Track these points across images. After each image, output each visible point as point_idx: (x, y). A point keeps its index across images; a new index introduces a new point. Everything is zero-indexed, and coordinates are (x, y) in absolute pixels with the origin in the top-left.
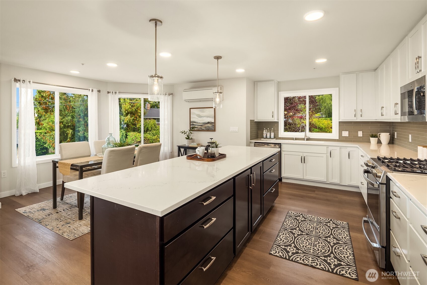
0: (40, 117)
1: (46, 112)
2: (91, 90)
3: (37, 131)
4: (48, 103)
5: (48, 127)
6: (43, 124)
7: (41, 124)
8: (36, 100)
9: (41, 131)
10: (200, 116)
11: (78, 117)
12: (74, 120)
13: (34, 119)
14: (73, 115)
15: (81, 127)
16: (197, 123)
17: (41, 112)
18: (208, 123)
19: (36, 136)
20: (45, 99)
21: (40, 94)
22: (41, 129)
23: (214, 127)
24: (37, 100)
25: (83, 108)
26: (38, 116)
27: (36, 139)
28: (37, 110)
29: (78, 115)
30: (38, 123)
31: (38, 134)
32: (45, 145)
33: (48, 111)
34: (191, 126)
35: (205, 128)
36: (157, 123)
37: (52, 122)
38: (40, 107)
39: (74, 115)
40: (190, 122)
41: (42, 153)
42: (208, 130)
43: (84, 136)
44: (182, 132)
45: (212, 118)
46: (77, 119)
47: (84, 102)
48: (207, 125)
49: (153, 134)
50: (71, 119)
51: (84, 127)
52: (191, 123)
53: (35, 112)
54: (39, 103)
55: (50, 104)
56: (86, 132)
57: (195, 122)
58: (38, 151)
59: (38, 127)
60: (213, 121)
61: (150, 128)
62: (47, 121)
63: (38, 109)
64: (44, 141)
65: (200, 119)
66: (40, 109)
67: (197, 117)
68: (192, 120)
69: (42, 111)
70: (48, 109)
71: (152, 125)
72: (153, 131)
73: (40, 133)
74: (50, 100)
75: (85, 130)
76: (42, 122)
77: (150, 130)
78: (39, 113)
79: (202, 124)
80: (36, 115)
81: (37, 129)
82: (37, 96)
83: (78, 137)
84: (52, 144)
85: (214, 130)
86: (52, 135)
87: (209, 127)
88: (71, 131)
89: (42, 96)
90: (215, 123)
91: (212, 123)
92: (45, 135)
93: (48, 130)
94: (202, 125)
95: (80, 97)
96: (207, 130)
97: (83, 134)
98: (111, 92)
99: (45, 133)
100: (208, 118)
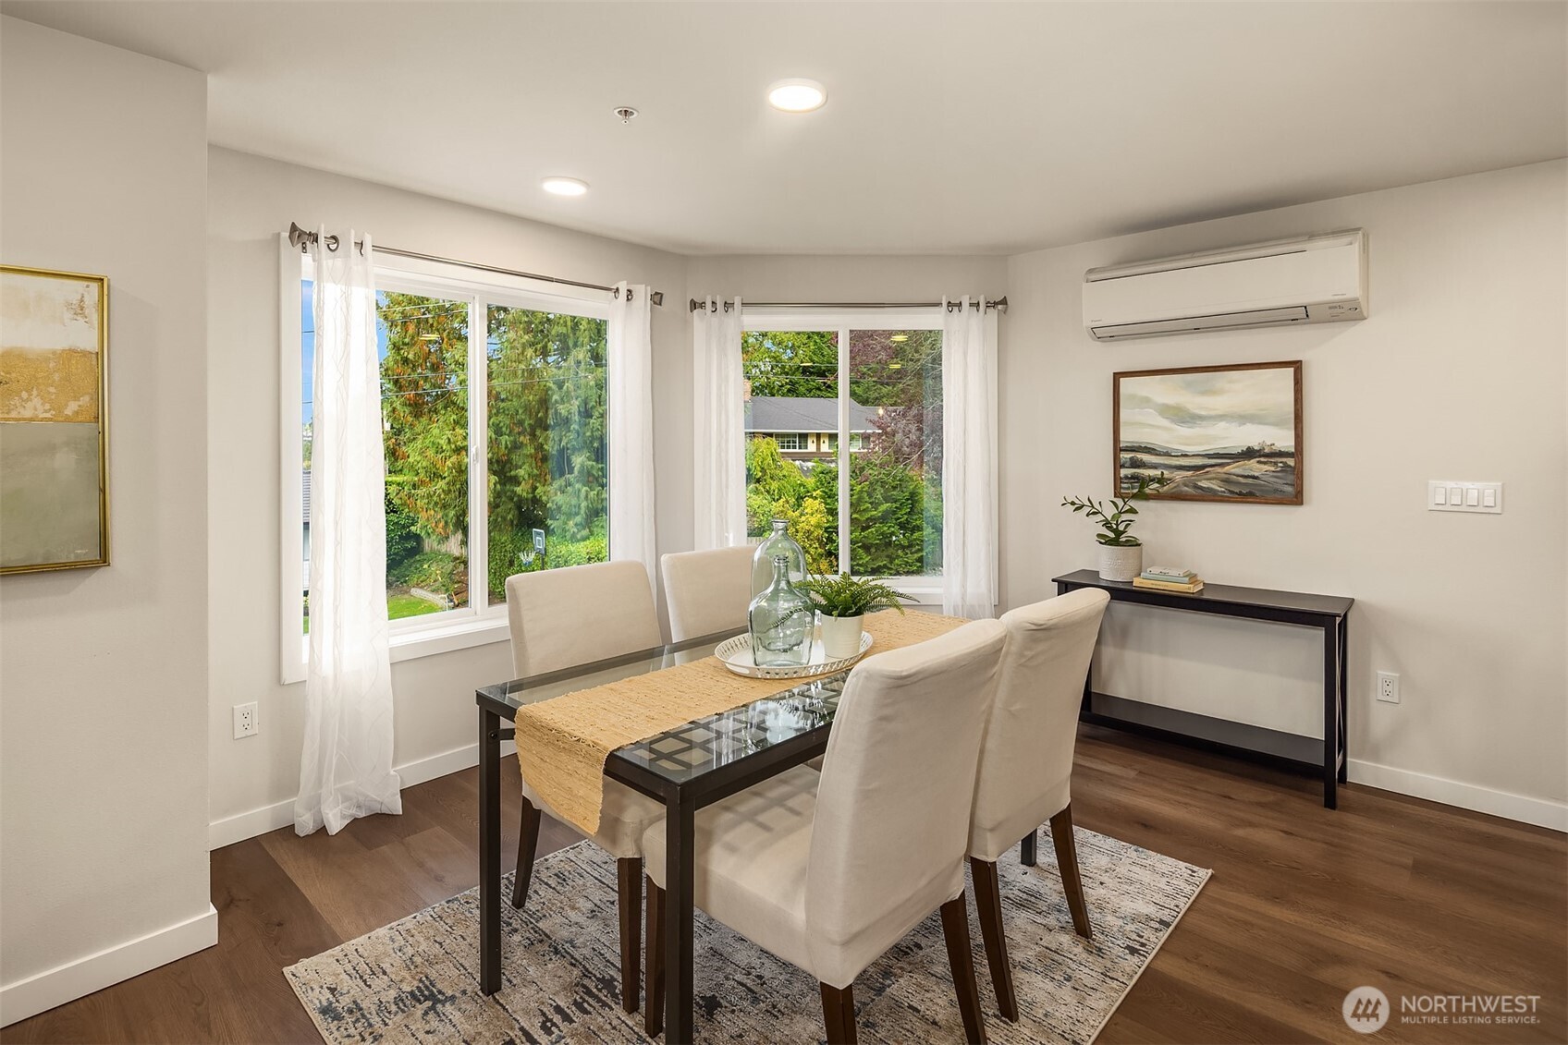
0: (397, 431)
1: (418, 415)
2: (623, 293)
3: (390, 479)
4: (422, 382)
5: (424, 464)
6: (408, 457)
7: (401, 456)
8: (386, 373)
9: (399, 479)
10: (1183, 417)
11: (516, 430)
12: (504, 443)
13: (380, 438)
14: (500, 422)
15: (526, 466)
16: (1167, 454)
17: (402, 415)
18: (1249, 454)
19: (386, 496)
20: (414, 370)
21: (399, 354)
22: (401, 470)
23: (1291, 478)
24: (390, 372)
25: (531, 398)
26: (392, 428)
27: (388, 506)
28: (390, 409)
29: (514, 423)
30: (392, 454)
31: (393, 489)
32: (413, 528)
33: (421, 412)
34: (1123, 472)
35: (1226, 481)
36: (783, 450)
37: (434, 450)
38: (397, 396)
39: (502, 424)
40: (1118, 449)
41: (404, 550)
42: (1247, 494)
43: (535, 497)
44: (1073, 503)
45: (1278, 423)
46: (512, 438)
47: (536, 377)
48: (1235, 468)
49: (768, 492)
50: (493, 436)
51: (534, 465)
52: (1125, 456)
53: (385, 413)
54: (396, 382)
55: (427, 386)
56: (540, 482)
57: (1148, 450)
58: (392, 545)
59: (392, 464)
60: (1285, 441)
61: (759, 468)
62: (418, 444)
63: (394, 405)
64: (409, 512)
65: (1184, 431)
66: (397, 404)
67: (1166, 423)
68: (1127, 437)
69: (403, 411)
70: (424, 402)
71: (764, 459)
72: (769, 480)
73: (398, 484)
74: (429, 374)
75: (537, 475)
76: (404, 448)
77: (757, 477)
78: (395, 418)
79: (1199, 462)
80: (387, 426)
81: (390, 472)
82: (391, 359)
83: (515, 499)
84: (434, 525)
85: (1297, 499)
86: (435, 493)
87: (1254, 477)
88: (494, 481)
89: (406, 361)
90: (1298, 452)
91: (1281, 454)
92: (413, 491)
93: (422, 475)
94: (1203, 467)
95: (521, 358)
96: (1240, 494)
97: (530, 491)
98: (709, 304)
99: (414, 487)
100: (1249, 427)
